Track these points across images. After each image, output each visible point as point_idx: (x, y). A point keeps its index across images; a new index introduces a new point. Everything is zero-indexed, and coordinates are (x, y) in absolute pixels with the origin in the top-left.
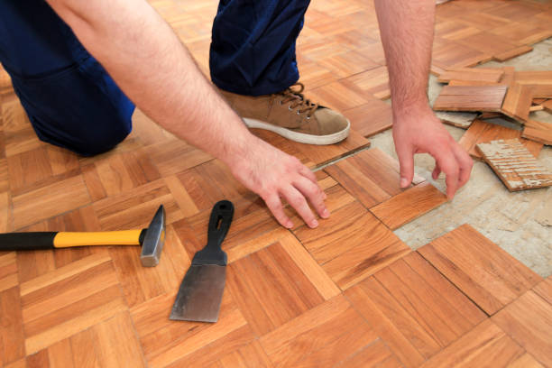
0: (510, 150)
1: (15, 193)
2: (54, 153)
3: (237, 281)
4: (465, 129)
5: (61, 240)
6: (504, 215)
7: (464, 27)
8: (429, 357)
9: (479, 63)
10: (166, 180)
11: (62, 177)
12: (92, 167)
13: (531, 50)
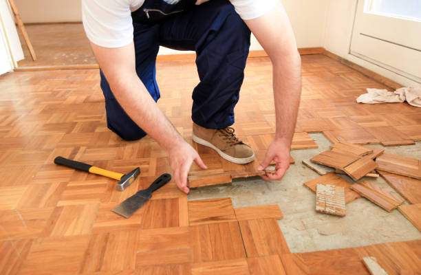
0: (334, 192)
1: (89, 148)
2: (114, 135)
3: (149, 207)
4: (321, 175)
5: (92, 170)
6: (302, 222)
7: (381, 121)
8: (204, 261)
9: (368, 143)
10: (151, 159)
11: (110, 146)
12: (126, 145)
13: (414, 144)
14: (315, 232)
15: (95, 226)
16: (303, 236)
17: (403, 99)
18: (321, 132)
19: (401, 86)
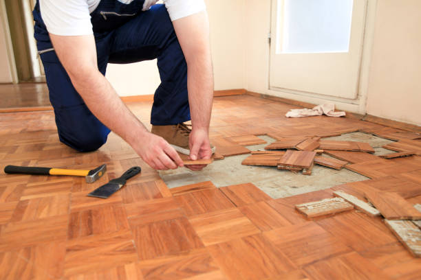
5: (53, 171)
6: (274, 183)
13: (340, 136)
14: (287, 187)
15: (71, 208)
16: (278, 190)
17: (322, 113)
18: (266, 135)
19: (316, 105)
